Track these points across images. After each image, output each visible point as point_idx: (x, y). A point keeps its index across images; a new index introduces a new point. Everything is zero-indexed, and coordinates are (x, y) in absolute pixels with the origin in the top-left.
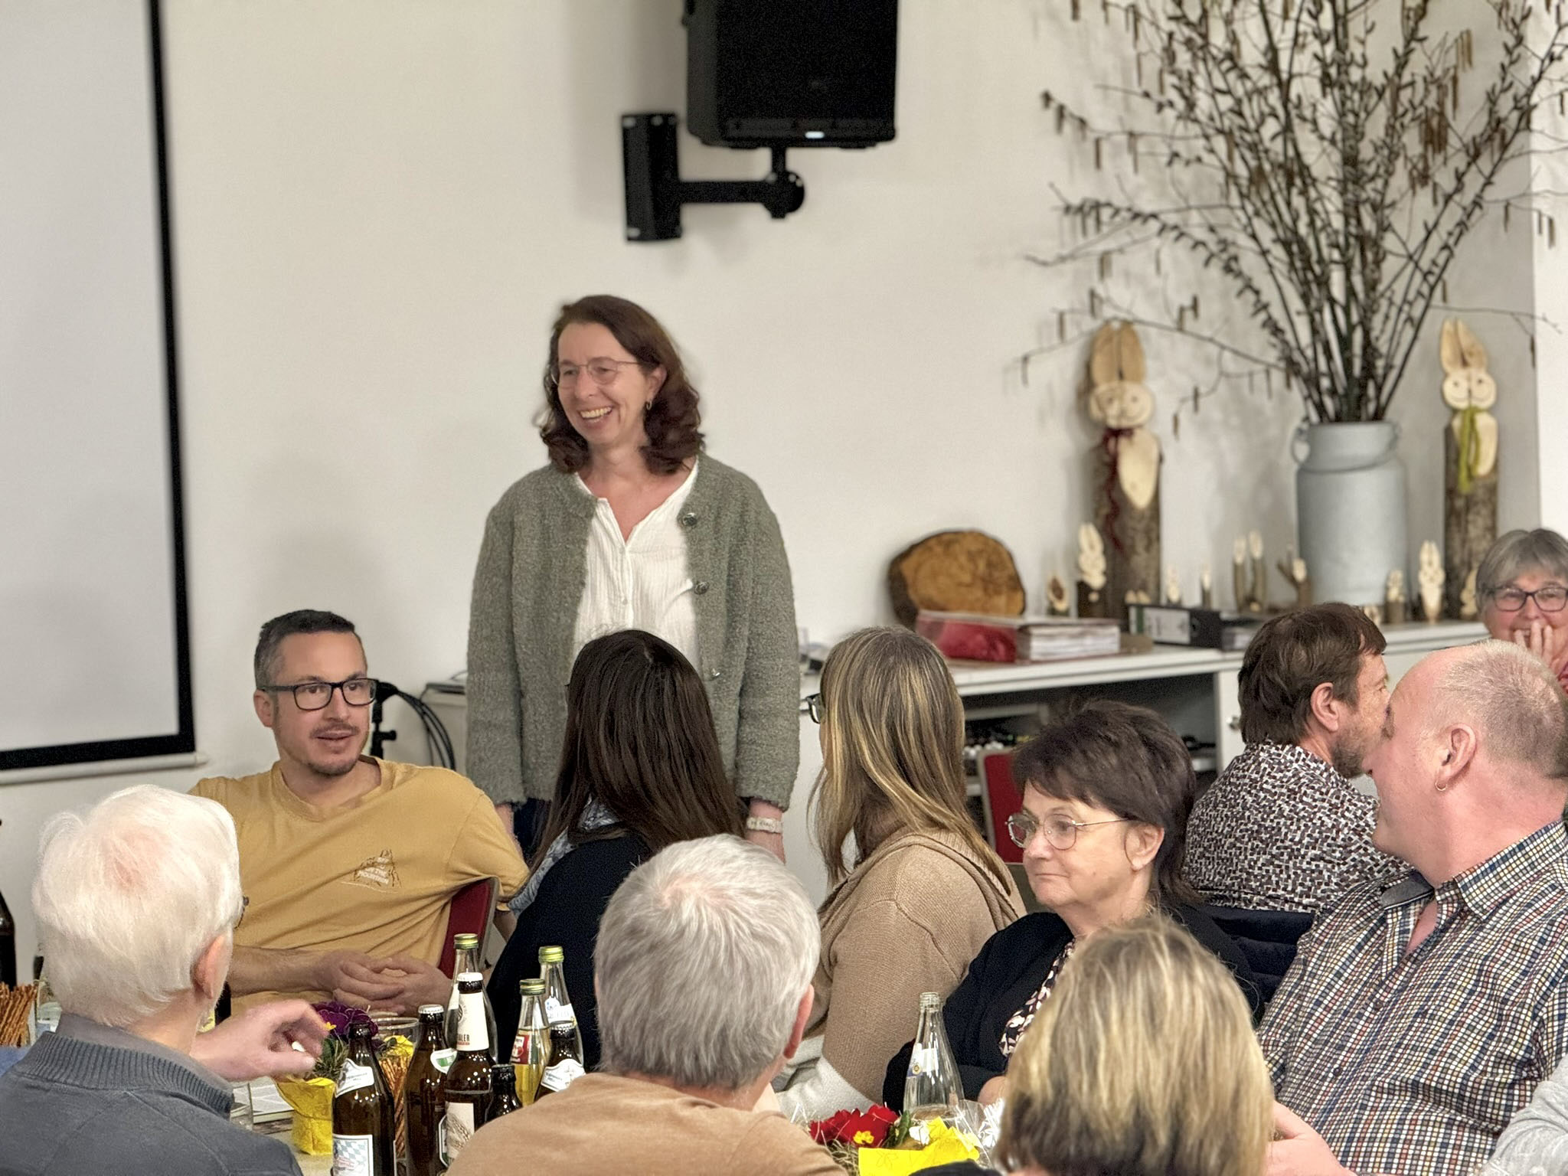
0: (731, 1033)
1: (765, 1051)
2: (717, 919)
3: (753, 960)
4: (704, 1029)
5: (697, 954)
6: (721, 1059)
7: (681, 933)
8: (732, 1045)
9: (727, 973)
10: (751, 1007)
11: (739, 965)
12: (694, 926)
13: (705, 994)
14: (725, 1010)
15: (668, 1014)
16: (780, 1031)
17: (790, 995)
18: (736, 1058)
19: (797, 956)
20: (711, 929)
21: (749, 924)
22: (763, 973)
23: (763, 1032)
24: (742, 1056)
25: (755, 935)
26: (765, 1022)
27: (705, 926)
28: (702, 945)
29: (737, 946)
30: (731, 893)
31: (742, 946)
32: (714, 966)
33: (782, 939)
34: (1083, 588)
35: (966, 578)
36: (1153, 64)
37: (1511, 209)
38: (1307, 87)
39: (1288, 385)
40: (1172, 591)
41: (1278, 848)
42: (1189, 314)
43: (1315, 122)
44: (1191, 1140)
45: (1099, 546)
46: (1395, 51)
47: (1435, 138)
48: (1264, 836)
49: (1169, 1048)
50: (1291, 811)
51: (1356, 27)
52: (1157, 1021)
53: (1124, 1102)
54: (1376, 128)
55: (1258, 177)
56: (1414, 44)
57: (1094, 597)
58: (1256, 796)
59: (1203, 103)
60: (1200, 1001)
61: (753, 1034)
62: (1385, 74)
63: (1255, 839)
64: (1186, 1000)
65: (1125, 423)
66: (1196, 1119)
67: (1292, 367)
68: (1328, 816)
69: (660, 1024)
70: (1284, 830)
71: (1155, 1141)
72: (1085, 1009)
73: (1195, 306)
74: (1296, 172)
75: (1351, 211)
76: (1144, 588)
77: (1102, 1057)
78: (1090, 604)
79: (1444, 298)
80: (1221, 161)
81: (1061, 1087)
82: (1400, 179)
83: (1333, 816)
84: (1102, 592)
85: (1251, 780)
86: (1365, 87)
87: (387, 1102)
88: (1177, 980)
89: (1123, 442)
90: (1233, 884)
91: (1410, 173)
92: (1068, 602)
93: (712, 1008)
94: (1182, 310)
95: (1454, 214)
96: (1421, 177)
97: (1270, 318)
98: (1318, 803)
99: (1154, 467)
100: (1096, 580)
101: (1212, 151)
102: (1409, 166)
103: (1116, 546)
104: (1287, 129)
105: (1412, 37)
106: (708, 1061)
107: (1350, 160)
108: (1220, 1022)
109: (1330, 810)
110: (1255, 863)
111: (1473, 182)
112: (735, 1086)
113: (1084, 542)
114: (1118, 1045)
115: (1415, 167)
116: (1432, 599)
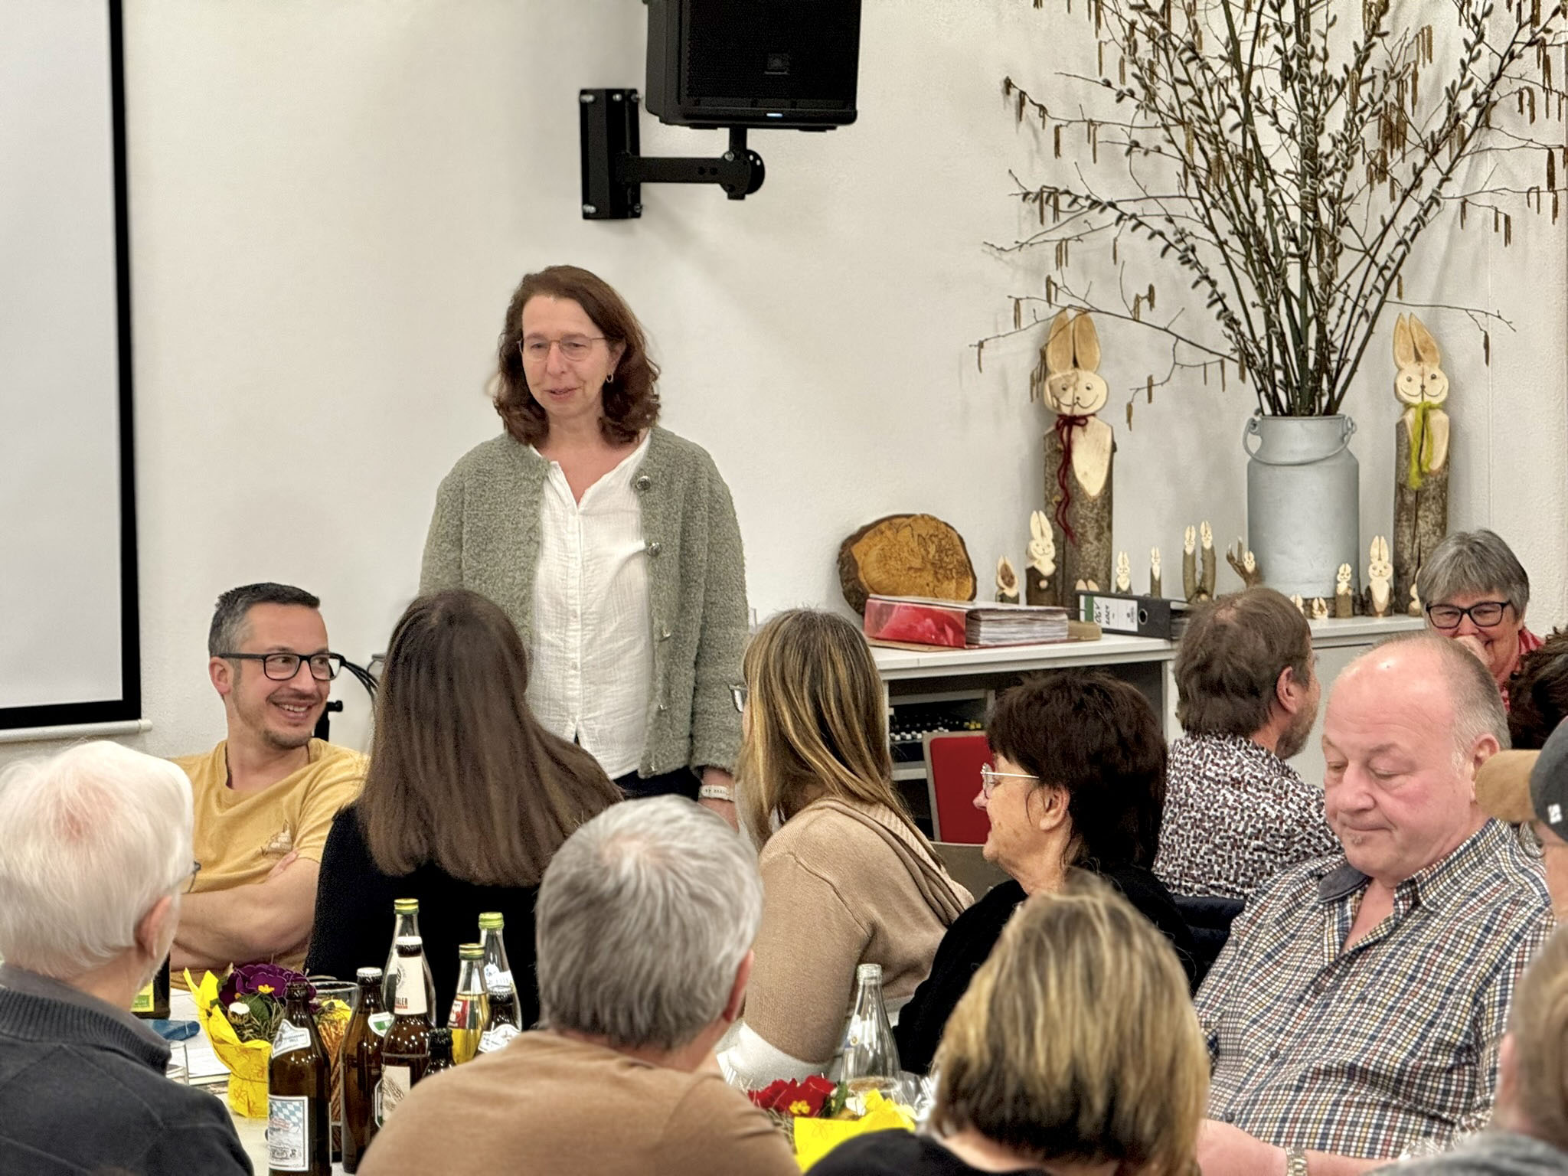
0: (665, 993)
1: (700, 1012)
2: (656, 880)
3: (689, 919)
4: (637, 987)
5: (633, 913)
6: (655, 1019)
7: (619, 890)
8: (665, 1006)
9: (662, 930)
10: (686, 967)
11: (675, 923)
12: (632, 885)
13: (641, 952)
14: (659, 970)
15: (602, 972)
16: (716, 993)
17: (728, 958)
18: (671, 1019)
19: (737, 919)
20: (650, 890)
21: (688, 886)
22: (699, 934)
23: (699, 994)
24: (677, 1017)
25: (693, 896)
26: (700, 983)
27: (643, 884)
28: (639, 904)
29: (674, 906)
30: (672, 853)
31: (680, 908)
32: (649, 925)
33: (720, 900)
34: (1033, 574)
35: (917, 563)
36: (1113, 54)
37: (1468, 206)
38: (1267, 81)
39: (1243, 378)
40: (1122, 579)
41: (1221, 838)
42: (1145, 304)
43: (1275, 115)
44: (1127, 1106)
45: (1049, 534)
46: (1355, 45)
47: (1394, 134)
48: (1207, 825)
49: (1107, 1013)
50: (1235, 801)
51: (1318, 20)
52: (1096, 986)
53: (1062, 1066)
54: (1335, 121)
55: (1216, 167)
56: (1375, 39)
57: (1044, 584)
58: (1200, 783)
59: (1165, 94)
60: (1138, 968)
61: (687, 994)
62: (1346, 68)
63: (1198, 827)
64: (1125, 967)
65: (1078, 411)
66: (1132, 1084)
67: (1247, 360)
68: (1272, 807)
69: (594, 982)
70: (1227, 820)
71: (1091, 1107)
72: (1023, 974)
73: (1151, 297)
74: (1255, 164)
75: (1309, 206)
76: (1094, 577)
77: (1040, 1021)
78: (1040, 590)
79: (1400, 294)
80: (1180, 152)
81: (997, 1052)
82: (1359, 173)
83: (1278, 807)
84: (1051, 579)
85: (1194, 766)
86: (1325, 82)
87: (322, 1064)
88: (1115, 947)
89: (1077, 431)
90: (1175, 872)
91: (1369, 167)
92: (1019, 588)
93: (647, 967)
94: (1138, 299)
95: (1411, 210)
96: (1379, 172)
97: (1226, 309)
98: (1262, 794)
99: (1107, 456)
100: (1047, 568)
101: (1172, 141)
102: (1368, 161)
103: (1066, 533)
104: (1247, 121)
105: (1374, 31)
106: (642, 1020)
107: (1310, 153)
108: (1158, 989)
109: (1274, 801)
110: (1198, 851)
111: (1431, 178)
112: (669, 1047)
113: (1035, 532)
114: (1055, 1009)
115: (1372, 162)
116: (1381, 595)
